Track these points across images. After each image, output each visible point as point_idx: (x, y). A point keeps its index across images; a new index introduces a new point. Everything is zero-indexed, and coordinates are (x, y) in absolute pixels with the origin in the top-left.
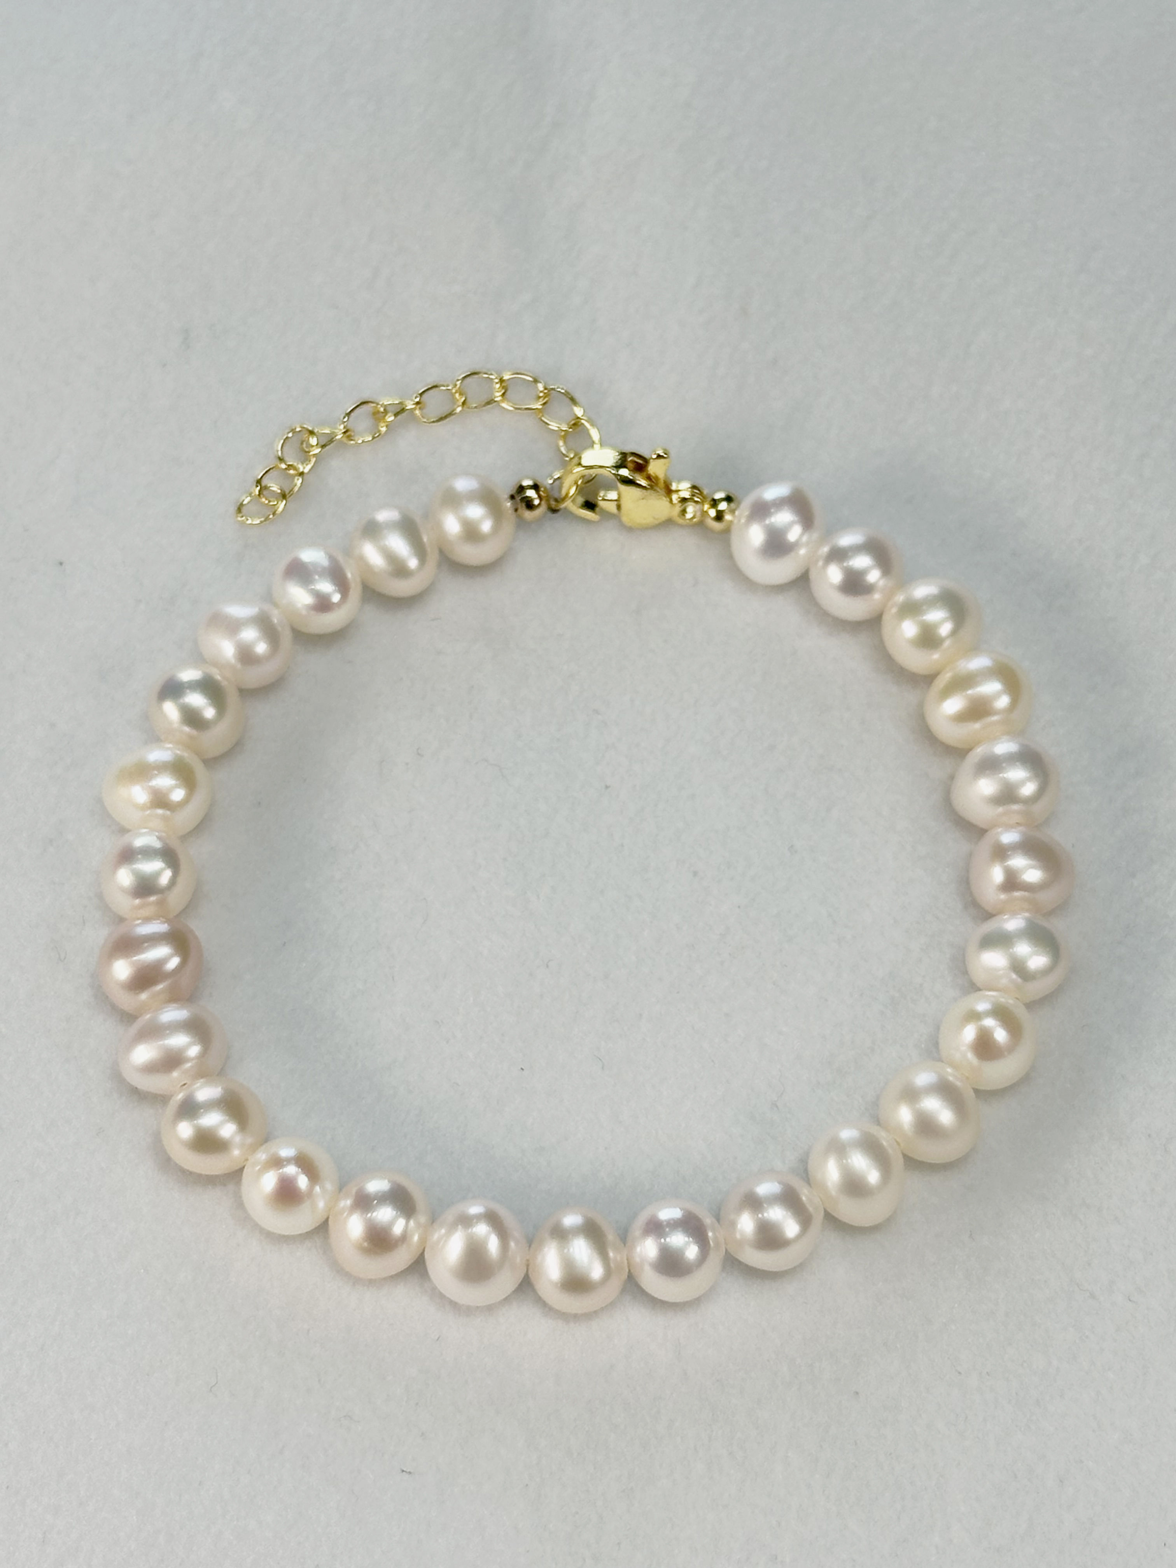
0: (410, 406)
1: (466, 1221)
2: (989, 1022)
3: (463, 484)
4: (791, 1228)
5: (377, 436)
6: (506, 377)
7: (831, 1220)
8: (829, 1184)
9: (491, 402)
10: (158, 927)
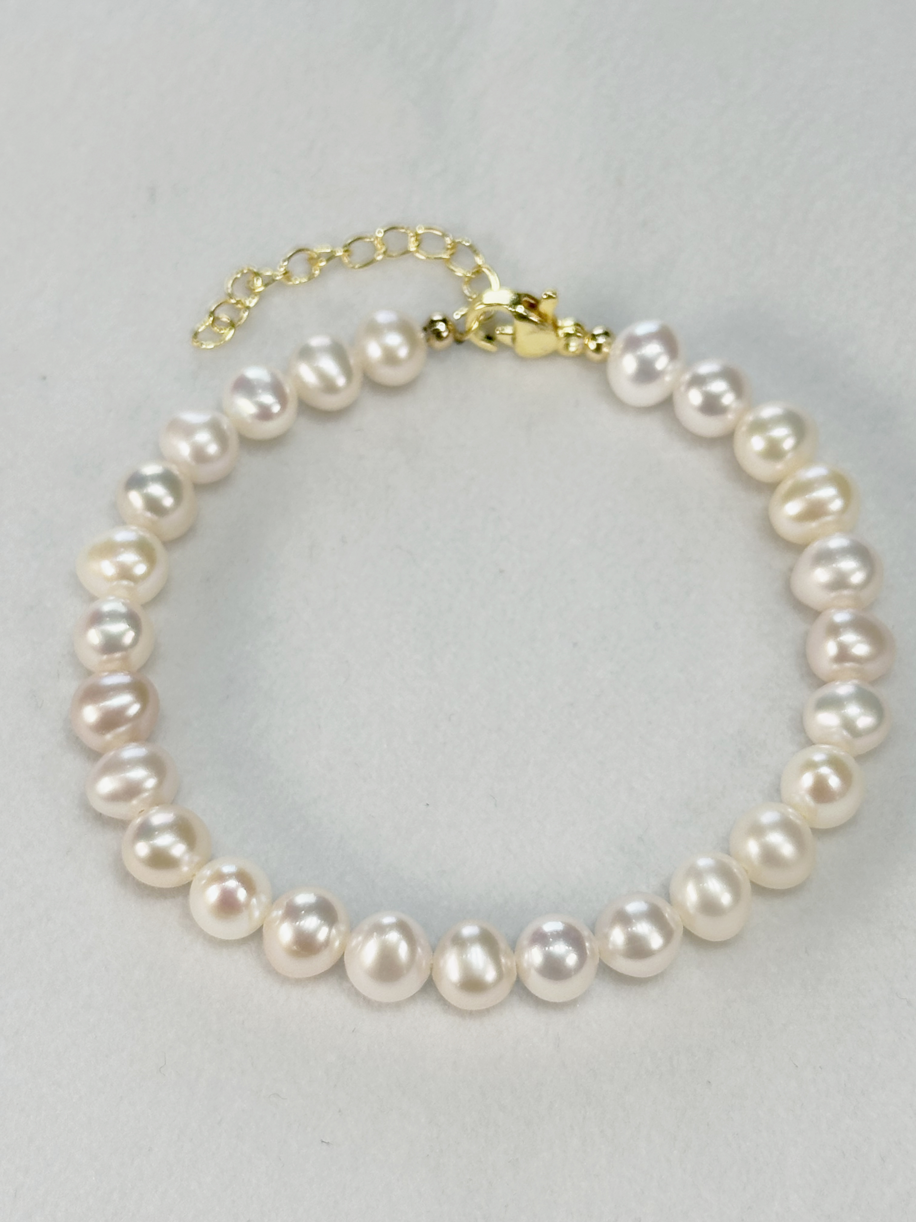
0: (340, 253)
1: (381, 929)
2: (825, 770)
3: (383, 317)
4: (656, 941)
5: (311, 277)
6: (420, 232)
7: (689, 935)
8: (688, 904)
9: (407, 252)
10: (122, 678)
